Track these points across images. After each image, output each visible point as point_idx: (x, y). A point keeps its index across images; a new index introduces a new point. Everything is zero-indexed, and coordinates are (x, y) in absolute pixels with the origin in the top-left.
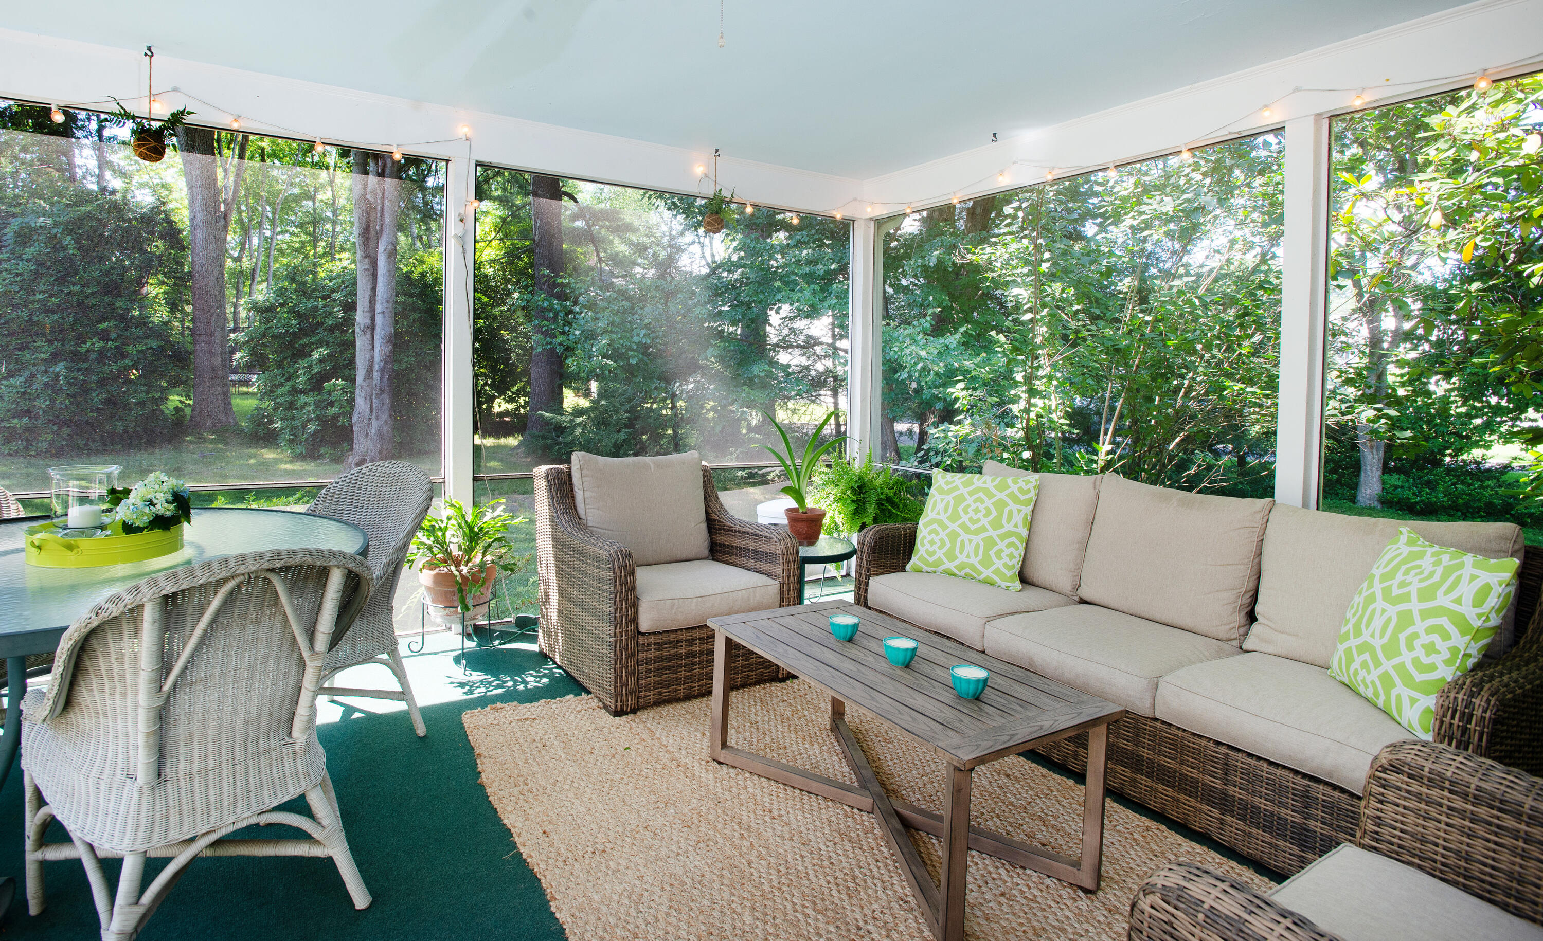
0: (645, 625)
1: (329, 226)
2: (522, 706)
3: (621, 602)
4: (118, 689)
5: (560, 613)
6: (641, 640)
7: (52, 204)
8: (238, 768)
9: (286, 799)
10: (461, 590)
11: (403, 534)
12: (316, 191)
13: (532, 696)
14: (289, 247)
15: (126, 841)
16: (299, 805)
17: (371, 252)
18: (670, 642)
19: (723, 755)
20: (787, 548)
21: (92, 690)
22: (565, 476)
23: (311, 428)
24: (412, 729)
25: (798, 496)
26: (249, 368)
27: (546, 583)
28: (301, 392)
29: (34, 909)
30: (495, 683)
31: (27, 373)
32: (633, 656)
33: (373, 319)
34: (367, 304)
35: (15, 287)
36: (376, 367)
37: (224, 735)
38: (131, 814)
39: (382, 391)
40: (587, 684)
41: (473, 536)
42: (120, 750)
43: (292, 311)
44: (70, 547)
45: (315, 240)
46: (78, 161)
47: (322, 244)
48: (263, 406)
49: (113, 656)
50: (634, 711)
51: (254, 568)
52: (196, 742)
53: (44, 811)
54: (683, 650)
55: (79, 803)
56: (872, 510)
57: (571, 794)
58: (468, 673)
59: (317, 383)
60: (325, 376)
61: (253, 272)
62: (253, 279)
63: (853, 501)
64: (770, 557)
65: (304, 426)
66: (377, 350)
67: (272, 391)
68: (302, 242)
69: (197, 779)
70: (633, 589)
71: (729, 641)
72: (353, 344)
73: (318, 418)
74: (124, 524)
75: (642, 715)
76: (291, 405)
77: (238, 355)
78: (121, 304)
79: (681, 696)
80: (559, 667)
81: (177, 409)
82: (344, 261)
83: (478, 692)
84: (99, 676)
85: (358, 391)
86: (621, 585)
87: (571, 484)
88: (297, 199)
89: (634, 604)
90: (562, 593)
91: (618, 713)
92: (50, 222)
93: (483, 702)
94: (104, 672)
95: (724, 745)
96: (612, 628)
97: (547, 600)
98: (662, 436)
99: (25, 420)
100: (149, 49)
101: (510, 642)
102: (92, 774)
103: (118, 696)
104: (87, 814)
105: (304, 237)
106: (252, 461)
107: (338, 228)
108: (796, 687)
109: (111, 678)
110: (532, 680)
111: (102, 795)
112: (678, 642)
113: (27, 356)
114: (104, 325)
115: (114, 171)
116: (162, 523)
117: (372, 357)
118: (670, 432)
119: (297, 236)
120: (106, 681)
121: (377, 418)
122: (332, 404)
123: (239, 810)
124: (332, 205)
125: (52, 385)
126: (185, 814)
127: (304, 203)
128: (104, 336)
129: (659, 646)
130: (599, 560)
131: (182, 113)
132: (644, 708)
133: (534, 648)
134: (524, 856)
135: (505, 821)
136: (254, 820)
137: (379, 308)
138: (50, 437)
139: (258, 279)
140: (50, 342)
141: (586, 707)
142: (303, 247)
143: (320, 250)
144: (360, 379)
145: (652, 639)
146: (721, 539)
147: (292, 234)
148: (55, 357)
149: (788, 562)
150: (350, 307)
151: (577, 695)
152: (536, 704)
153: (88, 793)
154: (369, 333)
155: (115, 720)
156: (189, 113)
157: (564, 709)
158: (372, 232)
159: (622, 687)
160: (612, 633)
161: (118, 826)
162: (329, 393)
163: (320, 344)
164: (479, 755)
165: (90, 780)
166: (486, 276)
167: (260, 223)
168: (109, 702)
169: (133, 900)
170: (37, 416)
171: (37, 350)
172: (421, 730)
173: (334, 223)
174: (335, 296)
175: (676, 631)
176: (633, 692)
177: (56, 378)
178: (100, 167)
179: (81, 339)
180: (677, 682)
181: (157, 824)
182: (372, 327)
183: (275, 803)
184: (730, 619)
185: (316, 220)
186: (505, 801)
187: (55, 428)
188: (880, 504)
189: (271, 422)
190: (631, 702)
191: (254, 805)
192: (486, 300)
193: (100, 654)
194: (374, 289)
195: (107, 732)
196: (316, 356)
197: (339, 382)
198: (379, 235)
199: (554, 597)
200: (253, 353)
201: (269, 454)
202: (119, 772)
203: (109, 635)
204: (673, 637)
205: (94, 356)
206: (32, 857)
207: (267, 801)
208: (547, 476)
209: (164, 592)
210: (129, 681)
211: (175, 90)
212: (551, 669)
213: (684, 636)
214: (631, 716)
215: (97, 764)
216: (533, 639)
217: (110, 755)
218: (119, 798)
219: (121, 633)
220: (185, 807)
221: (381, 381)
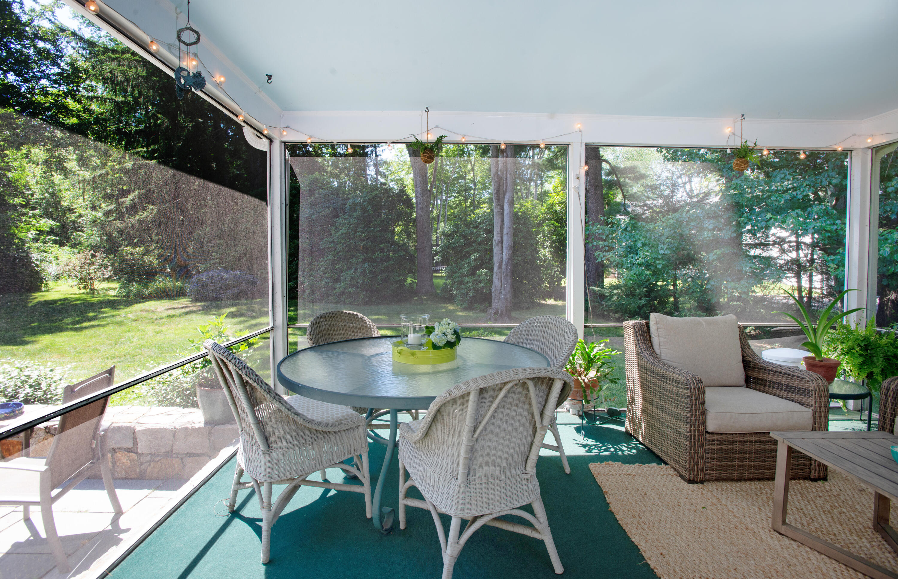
0: (711, 427)
1: (472, 192)
2: (625, 466)
3: (696, 410)
4: (451, 432)
5: (643, 411)
6: (708, 437)
7: (363, 192)
8: (502, 482)
9: (524, 504)
10: (585, 391)
11: (563, 358)
12: (466, 174)
13: (628, 460)
14: (454, 204)
15: (453, 510)
16: (528, 508)
17: (501, 203)
18: (728, 441)
19: (783, 530)
20: (819, 386)
21: (438, 430)
22: (645, 328)
23: (471, 294)
24: (562, 469)
25: (816, 348)
26: (442, 263)
27: (633, 392)
28: (465, 276)
29: (402, 526)
30: (603, 448)
31: (354, 268)
32: (703, 446)
33: (502, 237)
34: (499, 229)
35: (350, 231)
36: (504, 263)
37: (497, 464)
38: (455, 497)
39: (507, 275)
40: (665, 458)
41: (590, 361)
42: (449, 463)
43: (461, 235)
44: (413, 354)
45: (465, 201)
46: (368, 173)
47: (469, 201)
48: (448, 283)
49: (451, 415)
50: (702, 482)
51: (522, 377)
52: (484, 465)
53: (409, 483)
54: (737, 447)
55: (429, 484)
56: (880, 363)
57: (673, 532)
58: (585, 439)
59: (473, 272)
60: (476, 268)
61: (438, 217)
62: (438, 220)
63: (861, 355)
64: (805, 392)
65: (467, 293)
66: (504, 254)
67: (452, 275)
68: (460, 201)
69: (484, 485)
70: (703, 403)
71: (790, 450)
72: (491, 250)
73: (474, 289)
74: (433, 344)
75: (709, 486)
76: (461, 283)
77: (437, 257)
78: (389, 235)
79: (735, 478)
80: (641, 443)
81: (410, 284)
82: (485, 208)
83: (595, 452)
84: (443, 424)
85: (494, 276)
86: (695, 400)
87: (649, 332)
88: (457, 179)
89: (704, 413)
90: (645, 399)
91: (691, 481)
92: (362, 200)
93: (599, 459)
94: (445, 423)
95: (784, 522)
96: (689, 427)
97: (633, 401)
98: (666, 303)
99: (354, 289)
100: (427, 108)
101: (605, 423)
102: (437, 472)
103: (450, 436)
104: (434, 491)
105: (461, 198)
106: (444, 310)
107: (476, 192)
108: (828, 488)
109: (448, 426)
110: (625, 450)
111: (441, 484)
112: (734, 441)
113: (354, 260)
114: (382, 245)
115: (381, 175)
116: (451, 345)
117: (502, 257)
118: (672, 299)
119: (457, 198)
120: (446, 427)
121: (504, 290)
122: (480, 282)
123: (502, 505)
124: (473, 181)
125: (364, 273)
126: (478, 502)
127: (460, 181)
128: (382, 250)
129: (721, 442)
130: (678, 382)
131: (441, 137)
132: (708, 481)
133: (623, 429)
134: (652, 567)
135: (633, 540)
136: (509, 512)
137: (505, 231)
138: (363, 296)
139: (440, 220)
140: (362, 254)
141: (667, 473)
142: (460, 203)
143: (468, 204)
144: (495, 269)
145: (716, 437)
146: (754, 374)
147: (455, 197)
148: (365, 260)
149: (820, 397)
150: (490, 231)
151: (658, 464)
152: (633, 466)
153: (434, 481)
154: (500, 245)
155: (448, 447)
156: (445, 137)
157: (652, 472)
158: (501, 192)
159: (694, 465)
160: (688, 430)
161: (449, 501)
162: (479, 276)
163: (475, 251)
164: (606, 492)
165: (436, 475)
166: (556, 211)
167: (441, 193)
168: (446, 438)
169: (456, 541)
170: (358, 287)
171: (357, 258)
172: (568, 470)
173: (475, 190)
174: (481, 226)
175: (732, 434)
176: (702, 470)
177: (365, 270)
178: (376, 174)
179: (374, 252)
180: (733, 468)
181: (466, 505)
182: (502, 242)
183: (519, 506)
184: (791, 434)
185: (466, 189)
186: (629, 526)
187: (364, 293)
188: (887, 359)
189: (451, 291)
190: (700, 476)
191: (509, 504)
192: (557, 224)
193: (445, 414)
194: (502, 221)
195: (443, 453)
196: (473, 258)
197: (484, 270)
198: (504, 194)
199: (639, 401)
200: (443, 257)
201: (451, 307)
202: (448, 474)
203: (451, 405)
204: (730, 438)
205: (378, 260)
206: (403, 502)
207: (515, 503)
208: (634, 327)
209: (481, 387)
210: (457, 429)
211: (437, 127)
212: (636, 444)
213: (738, 438)
214: (700, 485)
215: (438, 467)
216: (622, 424)
217: (444, 464)
218: (449, 487)
219: (456, 405)
220: (478, 498)
221: (507, 269)
